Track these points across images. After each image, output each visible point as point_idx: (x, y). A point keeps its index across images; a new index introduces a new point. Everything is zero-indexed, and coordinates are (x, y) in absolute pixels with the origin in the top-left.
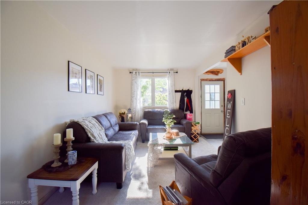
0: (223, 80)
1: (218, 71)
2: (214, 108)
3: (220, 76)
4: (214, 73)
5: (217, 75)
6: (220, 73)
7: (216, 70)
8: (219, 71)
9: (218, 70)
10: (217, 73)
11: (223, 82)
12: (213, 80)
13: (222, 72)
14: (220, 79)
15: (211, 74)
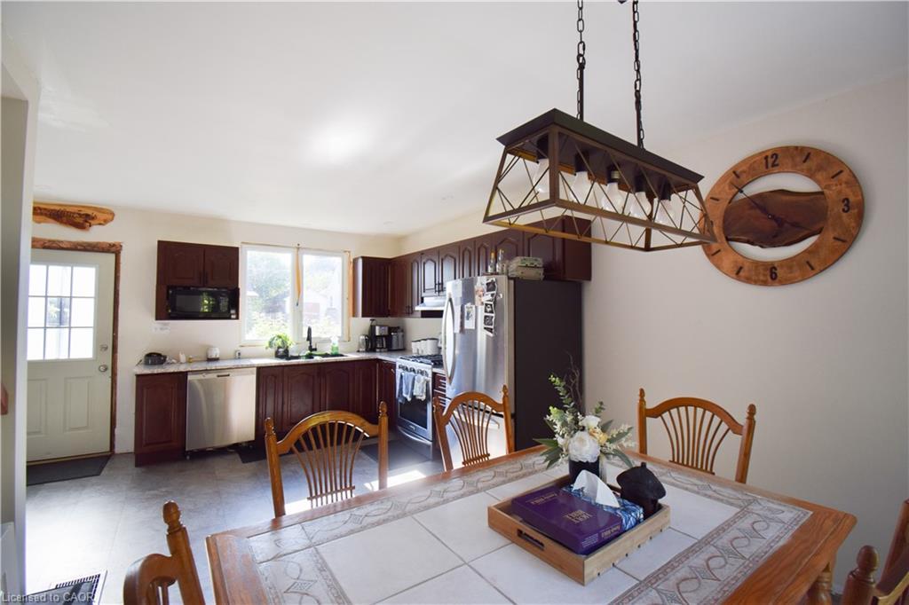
0: (114, 250)
1: (87, 215)
2: (64, 356)
3: (95, 234)
4: (64, 219)
5: (80, 226)
6: (96, 222)
7: (76, 210)
8: (89, 212)
9: (84, 211)
10: (80, 220)
11: (112, 257)
12: (62, 245)
13: (106, 221)
14: (98, 243)
15: (53, 221)
